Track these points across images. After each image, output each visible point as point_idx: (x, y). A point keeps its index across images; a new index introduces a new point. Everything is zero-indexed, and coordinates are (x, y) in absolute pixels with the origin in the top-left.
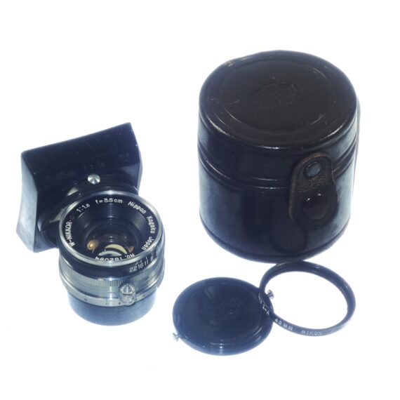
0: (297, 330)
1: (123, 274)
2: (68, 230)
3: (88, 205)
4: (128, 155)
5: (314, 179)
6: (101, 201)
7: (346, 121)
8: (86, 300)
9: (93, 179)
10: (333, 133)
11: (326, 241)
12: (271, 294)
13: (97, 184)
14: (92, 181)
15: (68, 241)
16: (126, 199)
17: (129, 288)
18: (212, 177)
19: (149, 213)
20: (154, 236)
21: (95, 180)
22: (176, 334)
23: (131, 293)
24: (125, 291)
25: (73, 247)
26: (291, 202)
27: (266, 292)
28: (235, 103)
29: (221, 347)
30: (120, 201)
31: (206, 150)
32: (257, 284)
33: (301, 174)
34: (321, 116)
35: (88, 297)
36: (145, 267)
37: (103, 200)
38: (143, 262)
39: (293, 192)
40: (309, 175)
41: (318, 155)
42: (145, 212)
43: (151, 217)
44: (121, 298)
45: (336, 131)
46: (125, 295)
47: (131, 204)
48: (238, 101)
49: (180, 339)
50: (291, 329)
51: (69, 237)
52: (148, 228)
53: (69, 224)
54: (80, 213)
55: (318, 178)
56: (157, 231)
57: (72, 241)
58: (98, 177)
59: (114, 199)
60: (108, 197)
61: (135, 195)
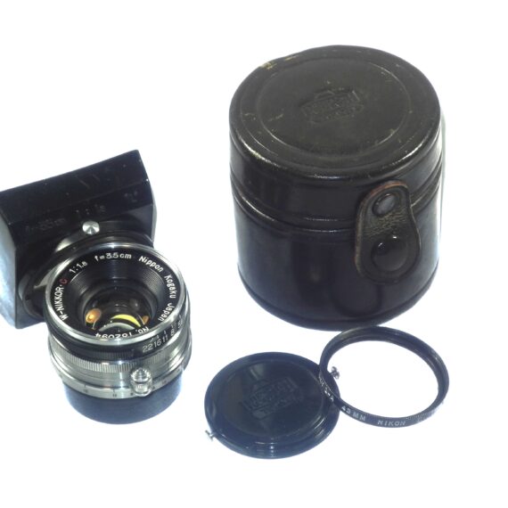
0: (372, 420)
1: (134, 355)
2: (59, 298)
3: (84, 263)
4: (136, 193)
5: (386, 217)
6: (102, 257)
7: (427, 137)
8: (86, 391)
9: (91, 228)
10: (410, 154)
11: (406, 299)
12: (335, 373)
13: (95, 235)
14: (88, 230)
15: (58, 313)
16: (137, 253)
17: (143, 374)
18: (251, 220)
19: (167, 270)
20: (175, 302)
21: (93, 230)
22: (210, 431)
23: (146, 380)
24: (137, 377)
25: (66, 321)
26: (358, 249)
27: (330, 369)
28: (278, 118)
29: (272, 448)
30: (129, 256)
31: (242, 183)
32: (317, 360)
33: (370, 211)
34: (393, 132)
35: (88, 387)
36: (163, 343)
37: (106, 256)
38: (161, 338)
39: (359, 235)
40: (380, 211)
41: (391, 184)
42: (162, 269)
43: (169, 277)
44: (133, 388)
45: (413, 152)
46: (138, 383)
47: (142, 259)
48: (281, 116)
49: (214, 439)
50: (364, 418)
51: (60, 308)
52: (167, 291)
53: (59, 290)
54: (74, 275)
55: (392, 216)
56: (178, 294)
57: (64, 312)
58: (97, 224)
59: (119, 254)
60: (111, 251)
61: (149, 247)
